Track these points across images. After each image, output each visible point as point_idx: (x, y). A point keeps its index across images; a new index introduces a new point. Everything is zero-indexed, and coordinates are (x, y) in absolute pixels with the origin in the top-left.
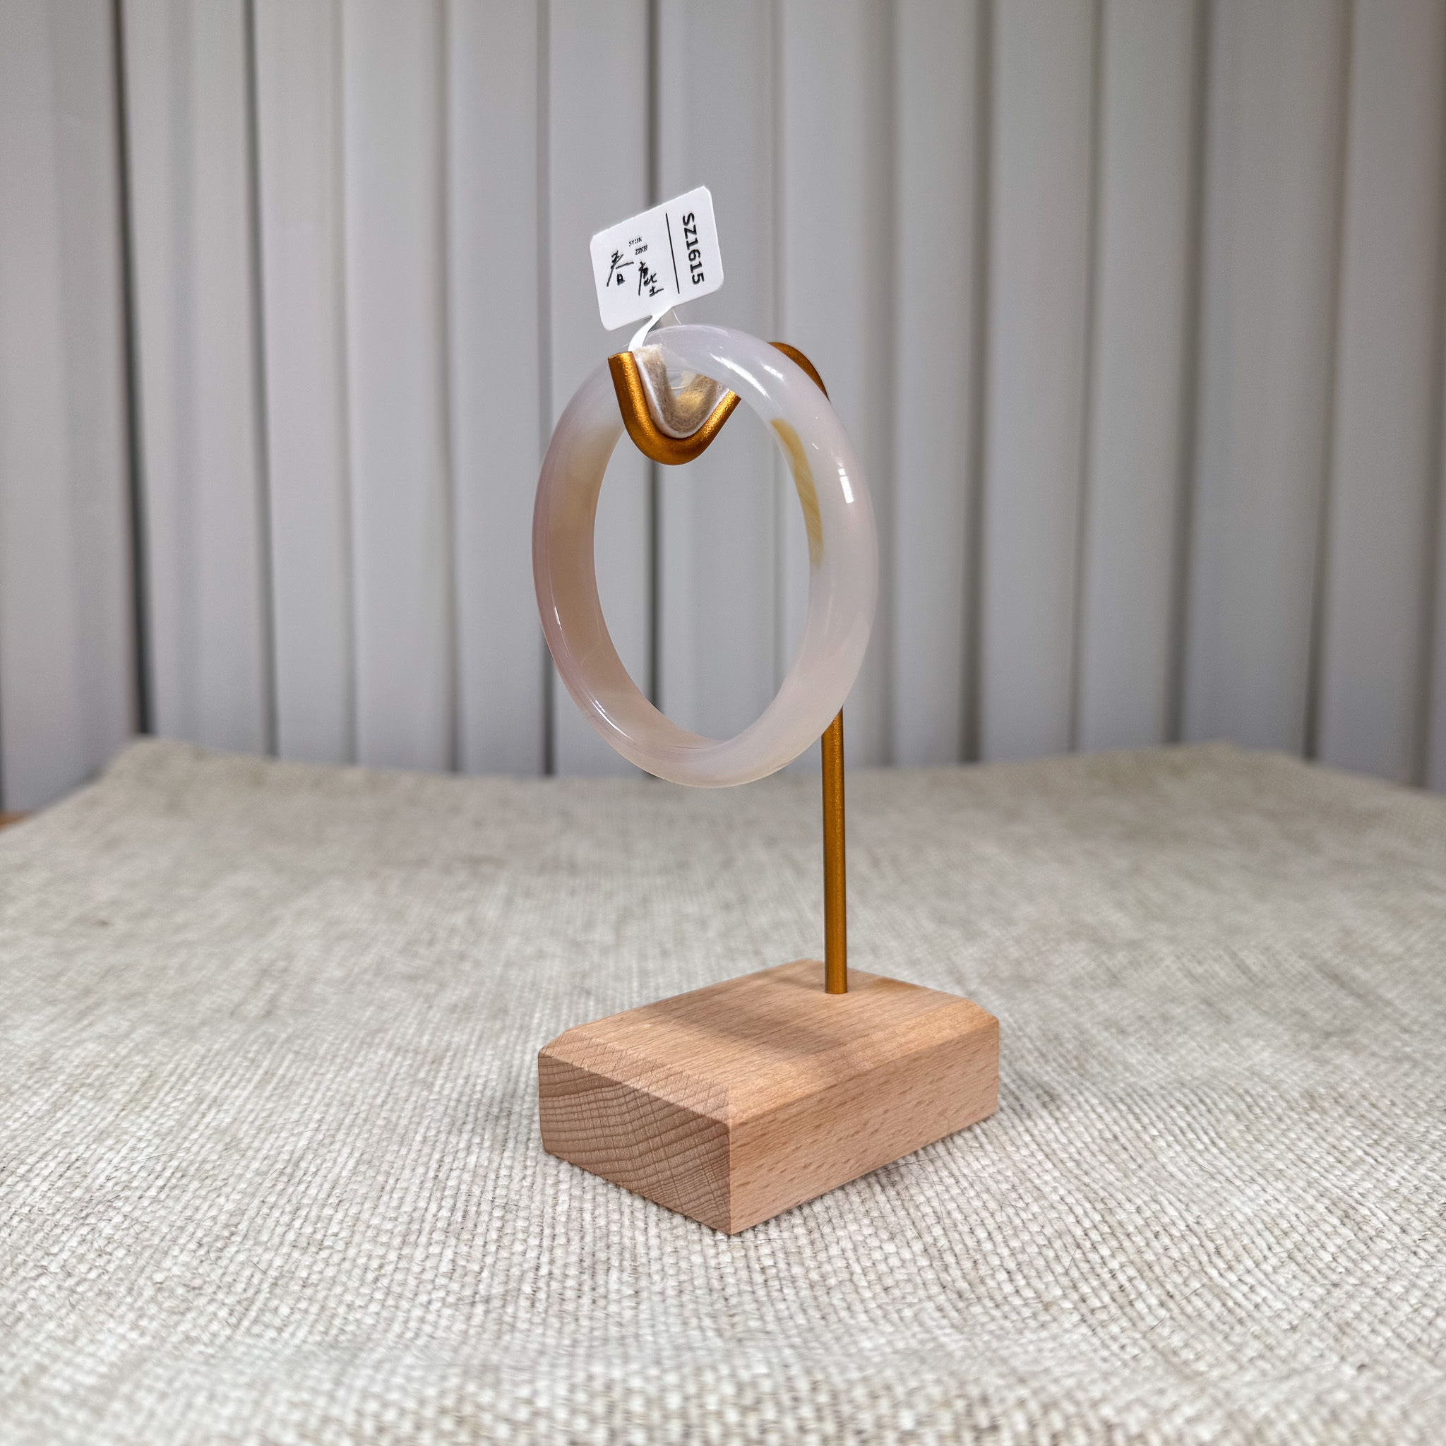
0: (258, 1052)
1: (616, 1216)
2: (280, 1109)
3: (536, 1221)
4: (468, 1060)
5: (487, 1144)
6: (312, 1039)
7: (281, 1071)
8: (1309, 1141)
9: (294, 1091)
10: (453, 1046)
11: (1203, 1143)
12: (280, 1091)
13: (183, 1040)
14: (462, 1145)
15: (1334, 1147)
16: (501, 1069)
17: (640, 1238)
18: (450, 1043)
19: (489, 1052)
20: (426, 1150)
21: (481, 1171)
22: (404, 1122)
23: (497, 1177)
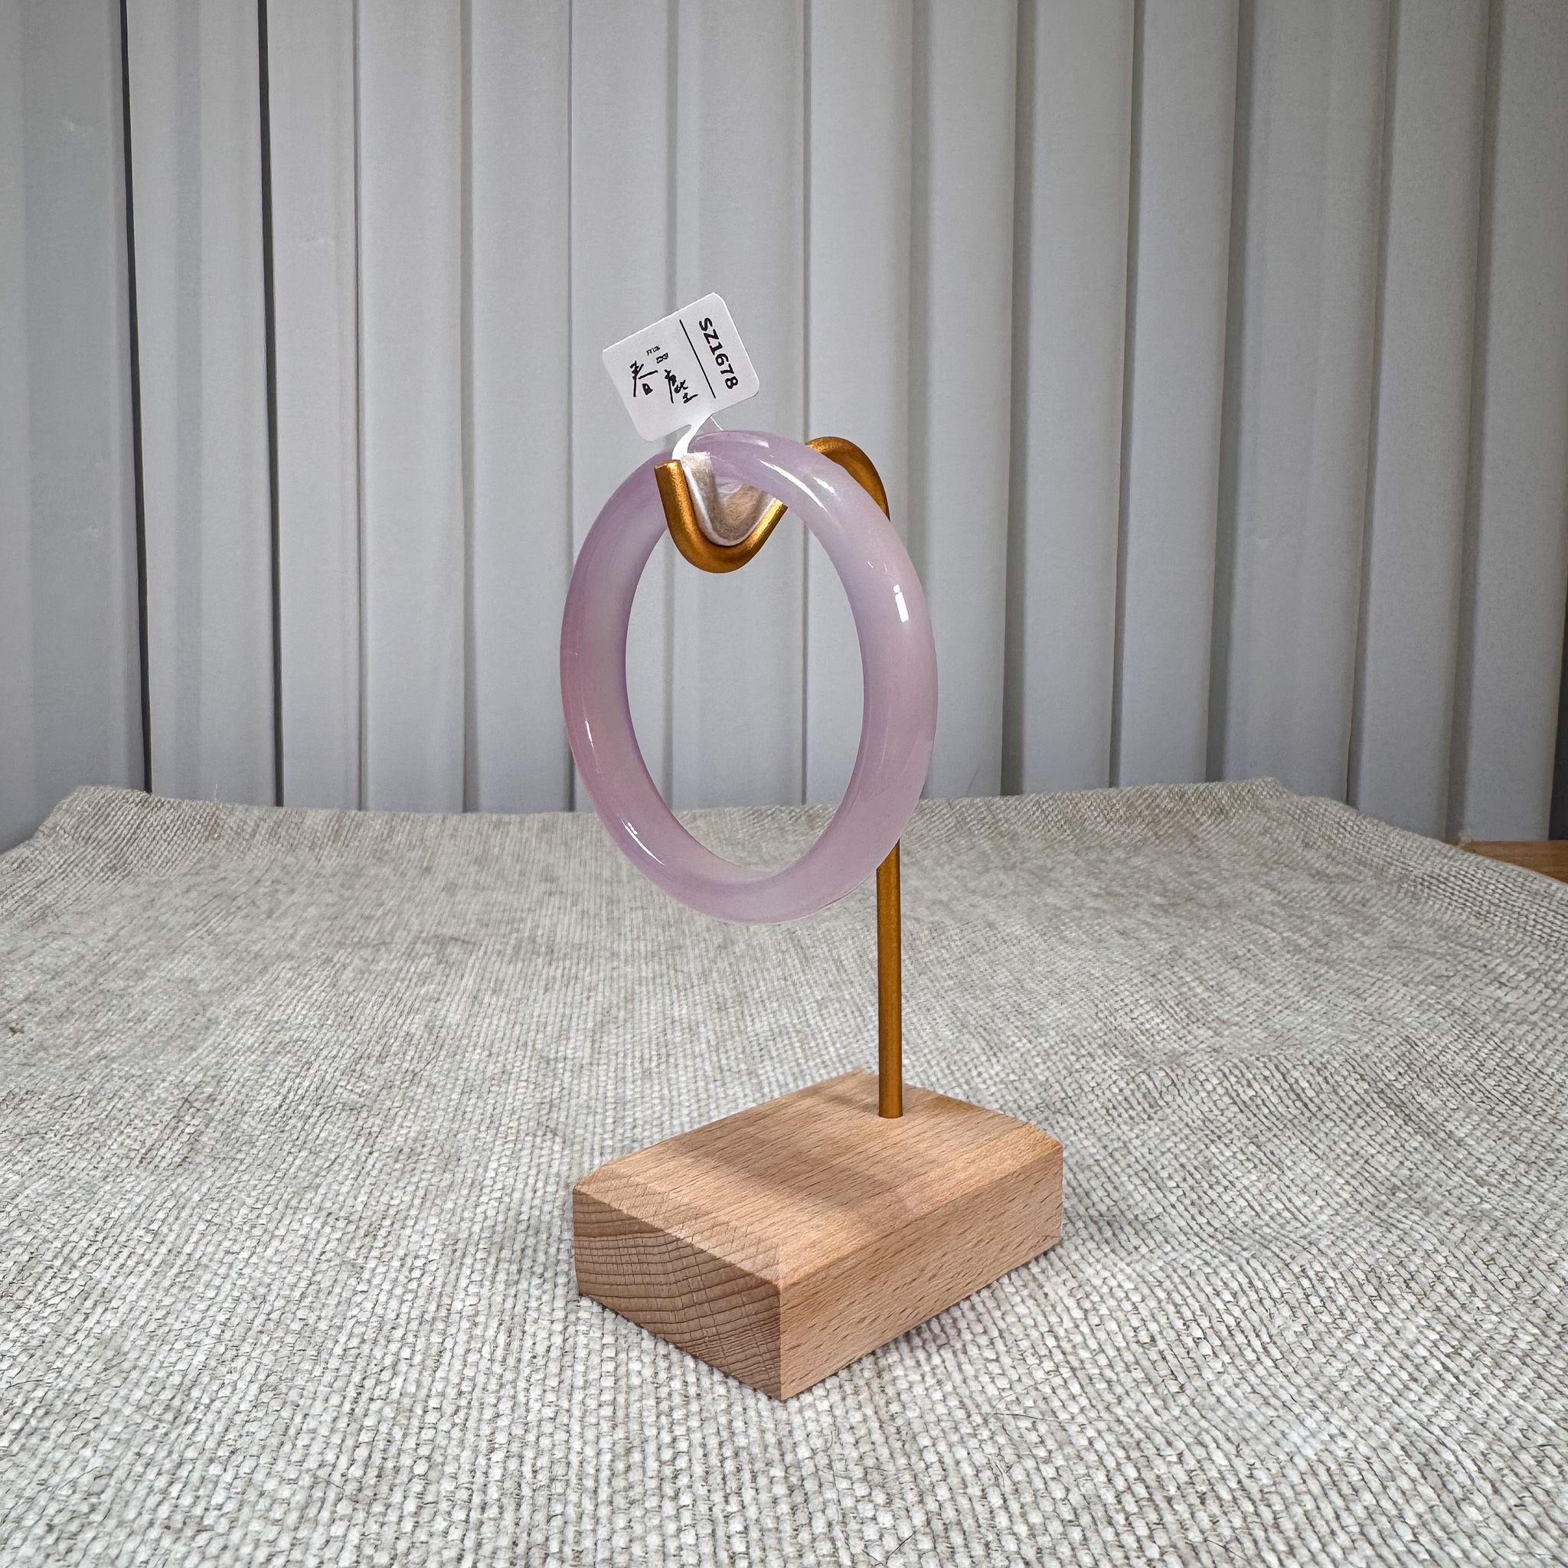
0: (163, 1221)
1: (559, 1470)
2: (180, 1306)
3: (464, 1478)
4: (408, 1231)
5: (417, 1359)
6: (229, 1201)
7: (188, 1249)
8: (1379, 1348)
9: (199, 1278)
10: (392, 1212)
11: (1254, 1351)
12: (182, 1278)
13: (77, 1206)
14: (388, 1361)
15: (1407, 1357)
16: (444, 1246)
17: (588, 1506)
18: (389, 1206)
19: (433, 1221)
20: (345, 1369)
21: (406, 1402)
22: (323, 1326)
23: (425, 1412)
